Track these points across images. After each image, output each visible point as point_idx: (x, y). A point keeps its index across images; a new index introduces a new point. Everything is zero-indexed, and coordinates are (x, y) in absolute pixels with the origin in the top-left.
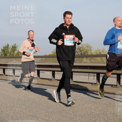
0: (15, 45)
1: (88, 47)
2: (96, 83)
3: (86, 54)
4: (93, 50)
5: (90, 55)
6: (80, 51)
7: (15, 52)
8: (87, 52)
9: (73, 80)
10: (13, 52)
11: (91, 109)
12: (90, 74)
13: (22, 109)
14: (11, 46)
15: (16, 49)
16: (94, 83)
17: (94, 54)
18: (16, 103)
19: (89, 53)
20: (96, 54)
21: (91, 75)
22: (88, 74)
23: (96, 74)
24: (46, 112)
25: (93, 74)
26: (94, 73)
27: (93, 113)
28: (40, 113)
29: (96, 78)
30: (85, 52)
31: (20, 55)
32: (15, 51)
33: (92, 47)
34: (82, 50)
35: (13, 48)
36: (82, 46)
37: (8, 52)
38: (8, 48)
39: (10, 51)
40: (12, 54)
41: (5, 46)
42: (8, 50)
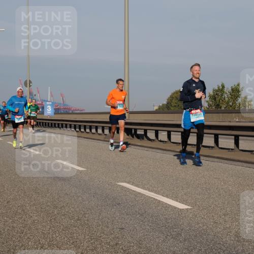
0: (238, 85)
7: (237, 101)
10: (234, 100)
14: (230, 89)
15: (240, 95)
31: (248, 107)
32: (238, 98)
35: (233, 92)
37: (222, 101)
38: (224, 92)
39: (227, 99)
40: (231, 104)
41: (217, 88)
42: (223, 97)
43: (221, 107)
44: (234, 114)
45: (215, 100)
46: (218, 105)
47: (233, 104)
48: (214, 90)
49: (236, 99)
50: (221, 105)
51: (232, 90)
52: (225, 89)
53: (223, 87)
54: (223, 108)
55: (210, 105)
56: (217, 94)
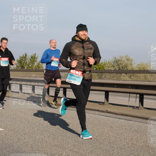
0: (35, 54)
1: (127, 60)
2: (138, 106)
3: (125, 68)
4: (134, 64)
5: (130, 71)
6: (118, 65)
7: (34, 64)
8: (126, 66)
9: (109, 102)
10: (32, 64)
11: (132, 139)
12: (131, 95)
13: (45, 137)
14: (30, 57)
15: (36, 60)
16: (136, 107)
17: (135, 69)
18: (36, 129)
19: (129, 68)
20: (138, 69)
21: (133, 97)
22: (129, 94)
23: (138, 96)
24: (74, 142)
25: (135, 95)
26: (136, 93)
27: (134, 144)
28: (67, 142)
29: (138, 100)
30: (124, 67)
31: (41, 68)
32: (35, 62)
33: (134, 61)
34: (121, 64)
35: (32, 59)
36: (120, 59)
37: (25, 64)
38: (26, 58)
39: (28, 63)
40: (30, 66)
41: (22, 56)
42: (26, 61)
43: (24, 68)
44: (32, 72)
45: (21, 63)
46: (23, 66)
47: (31, 66)
48: (20, 57)
49: (33, 63)
50: (24, 66)
51: (32, 57)
52: (27, 56)
53: (26, 55)
54: (25, 68)
55: (18, 67)
56: (22, 60)
